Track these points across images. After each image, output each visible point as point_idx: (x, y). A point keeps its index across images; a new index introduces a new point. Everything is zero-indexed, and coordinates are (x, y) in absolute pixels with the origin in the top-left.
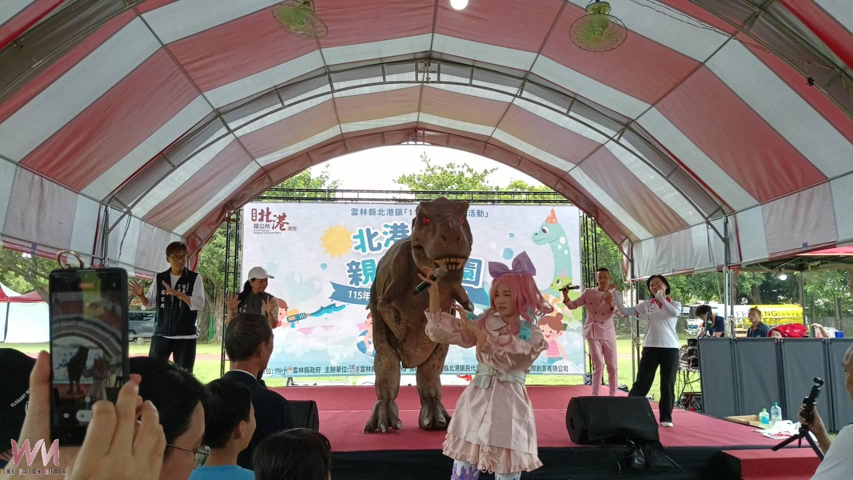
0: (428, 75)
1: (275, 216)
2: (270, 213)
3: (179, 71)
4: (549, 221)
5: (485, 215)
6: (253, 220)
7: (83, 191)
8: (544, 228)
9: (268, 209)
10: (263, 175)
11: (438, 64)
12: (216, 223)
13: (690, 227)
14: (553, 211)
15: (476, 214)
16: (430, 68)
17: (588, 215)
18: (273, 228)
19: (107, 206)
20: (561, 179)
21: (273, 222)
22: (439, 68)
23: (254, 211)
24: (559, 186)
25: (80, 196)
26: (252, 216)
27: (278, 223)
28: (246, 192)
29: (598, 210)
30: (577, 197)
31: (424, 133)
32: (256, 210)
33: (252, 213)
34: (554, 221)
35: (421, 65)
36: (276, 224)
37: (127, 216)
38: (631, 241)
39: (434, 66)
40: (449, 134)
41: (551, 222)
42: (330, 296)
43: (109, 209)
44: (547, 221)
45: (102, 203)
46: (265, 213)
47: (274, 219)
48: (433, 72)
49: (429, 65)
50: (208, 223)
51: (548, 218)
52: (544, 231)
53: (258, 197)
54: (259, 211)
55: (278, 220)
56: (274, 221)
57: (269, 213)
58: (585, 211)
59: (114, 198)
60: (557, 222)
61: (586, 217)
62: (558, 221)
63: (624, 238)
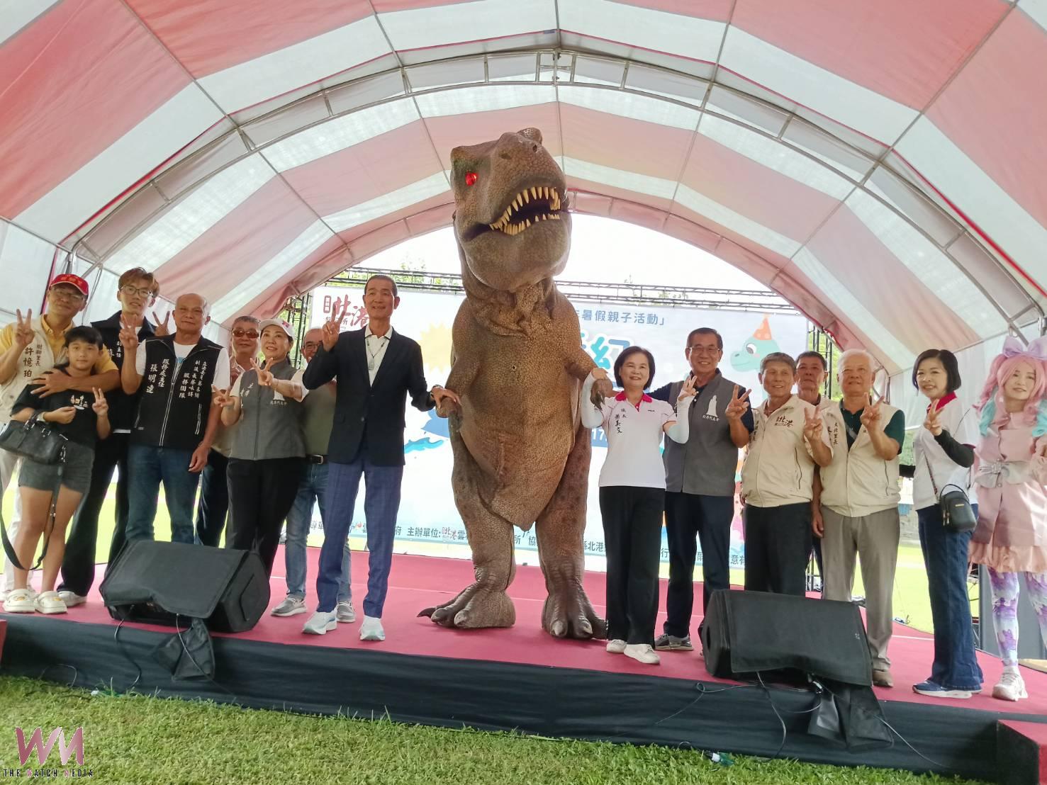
0: (555, 73)
1: (356, 307)
2: (350, 303)
3: (141, 29)
4: (759, 335)
5: (660, 321)
6: (325, 312)
7: (15, 220)
8: (750, 346)
9: (347, 297)
10: (341, 247)
11: (573, 56)
12: (274, 312)
13: (982, 342)
14: (766, 323)
15: (646, 320)
16: (561, 62)
17: (820, 330)
18: (352, 324)
19: (69, 253)
20: (782, 271)
21: (351, 316)
22: (574, 63)
23: (328, 299)
24: (778, 283)
25: (11, 227)
26: (325, 306)
27: (359, 318)
28: (318, 270)
29: (838, 322)
30: (805, 300)
31: (575, 197)
32: (330, 297)
33: (325, 302)
34: (767, 336)
35: (547, 58)
36: (356, 319)
37: (97, 269)
38: (888, 374)
39: (566, 59)
40: (614, 198)
41: (762, 338)
42: (424, 425)
43: (74, 259)
44: (755, 335)
45: (60, 246)
46: (343, 303)
47: (354, 311)
48: (564, 68)
49: (559, 57)
50: (263, 312)
51: (758, 331)
52: (750, 351)
53: (333, 278)
54: (334, 300)
55: (358, 314)
56: (354, 315)
57: (347, 303)
58: (817, 323)
59: (83, 243)
60: (771, 338)
61: (818, 332)
62: (773, 338)
63: (877, 368)
